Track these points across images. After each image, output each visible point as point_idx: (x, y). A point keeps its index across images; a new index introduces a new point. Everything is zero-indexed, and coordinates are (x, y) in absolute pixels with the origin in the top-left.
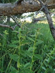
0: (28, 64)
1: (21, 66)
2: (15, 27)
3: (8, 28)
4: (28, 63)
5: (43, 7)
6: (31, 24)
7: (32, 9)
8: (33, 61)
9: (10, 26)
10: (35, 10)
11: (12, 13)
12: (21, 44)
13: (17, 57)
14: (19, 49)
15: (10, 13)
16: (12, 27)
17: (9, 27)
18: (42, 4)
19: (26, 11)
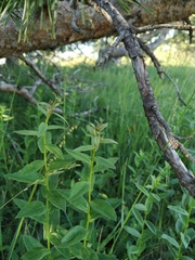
0: (75, 230)
1: (55, 234)
2: (34, 88)
3: (11, 93)
4: (77, 227)
5: (122, 33)
6: (94, 68)
7: (91, 30)
8: (91, 220)
9: (19, 88)
10: (99, 33)
11: (19, 48)
12: (52, 169)
13: (42, 210)
14: (46, 184)
15: (12, 48)
16: (24, 90)
17: (15, 90)
18: (119, 23)
19: (68, 39)
